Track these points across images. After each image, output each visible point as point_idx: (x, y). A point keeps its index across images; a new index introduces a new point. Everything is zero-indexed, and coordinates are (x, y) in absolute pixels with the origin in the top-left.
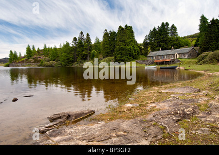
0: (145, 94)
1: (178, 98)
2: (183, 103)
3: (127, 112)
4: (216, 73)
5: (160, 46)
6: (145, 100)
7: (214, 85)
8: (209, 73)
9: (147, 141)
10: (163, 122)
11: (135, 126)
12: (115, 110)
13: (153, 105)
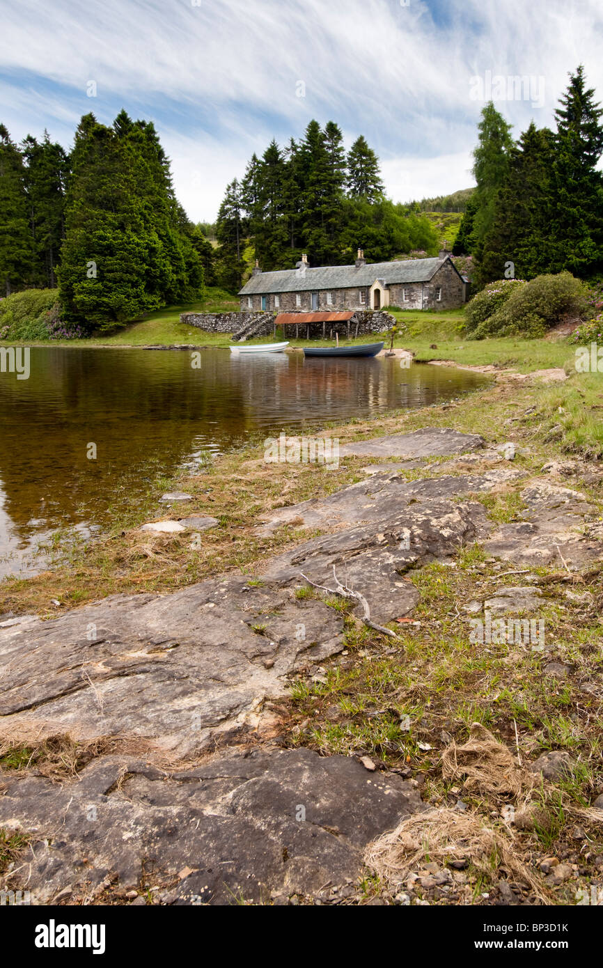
0: (245, 472)
1: (397, 479)
2: (419, 498)
3: (160, 558)
4: (540, 373)
5: (301, 243)
6: (246, 496)
7: (539, 418)
8: (513, 373)
9: (272, 672)
10: (343, 581)
11: (210, 612)
12: (93, 557)
13: (288, 515)
